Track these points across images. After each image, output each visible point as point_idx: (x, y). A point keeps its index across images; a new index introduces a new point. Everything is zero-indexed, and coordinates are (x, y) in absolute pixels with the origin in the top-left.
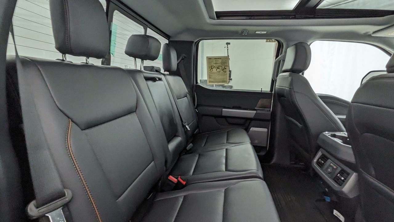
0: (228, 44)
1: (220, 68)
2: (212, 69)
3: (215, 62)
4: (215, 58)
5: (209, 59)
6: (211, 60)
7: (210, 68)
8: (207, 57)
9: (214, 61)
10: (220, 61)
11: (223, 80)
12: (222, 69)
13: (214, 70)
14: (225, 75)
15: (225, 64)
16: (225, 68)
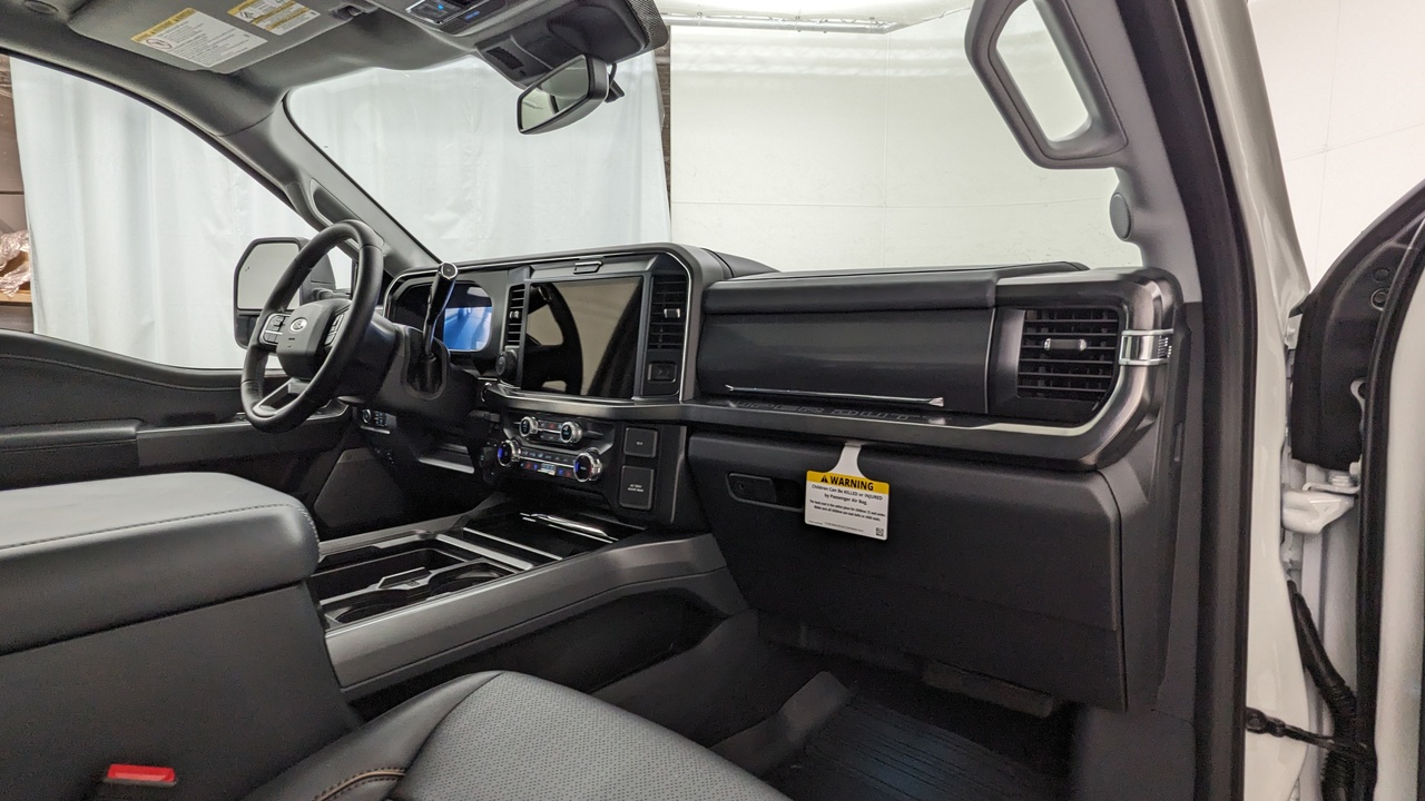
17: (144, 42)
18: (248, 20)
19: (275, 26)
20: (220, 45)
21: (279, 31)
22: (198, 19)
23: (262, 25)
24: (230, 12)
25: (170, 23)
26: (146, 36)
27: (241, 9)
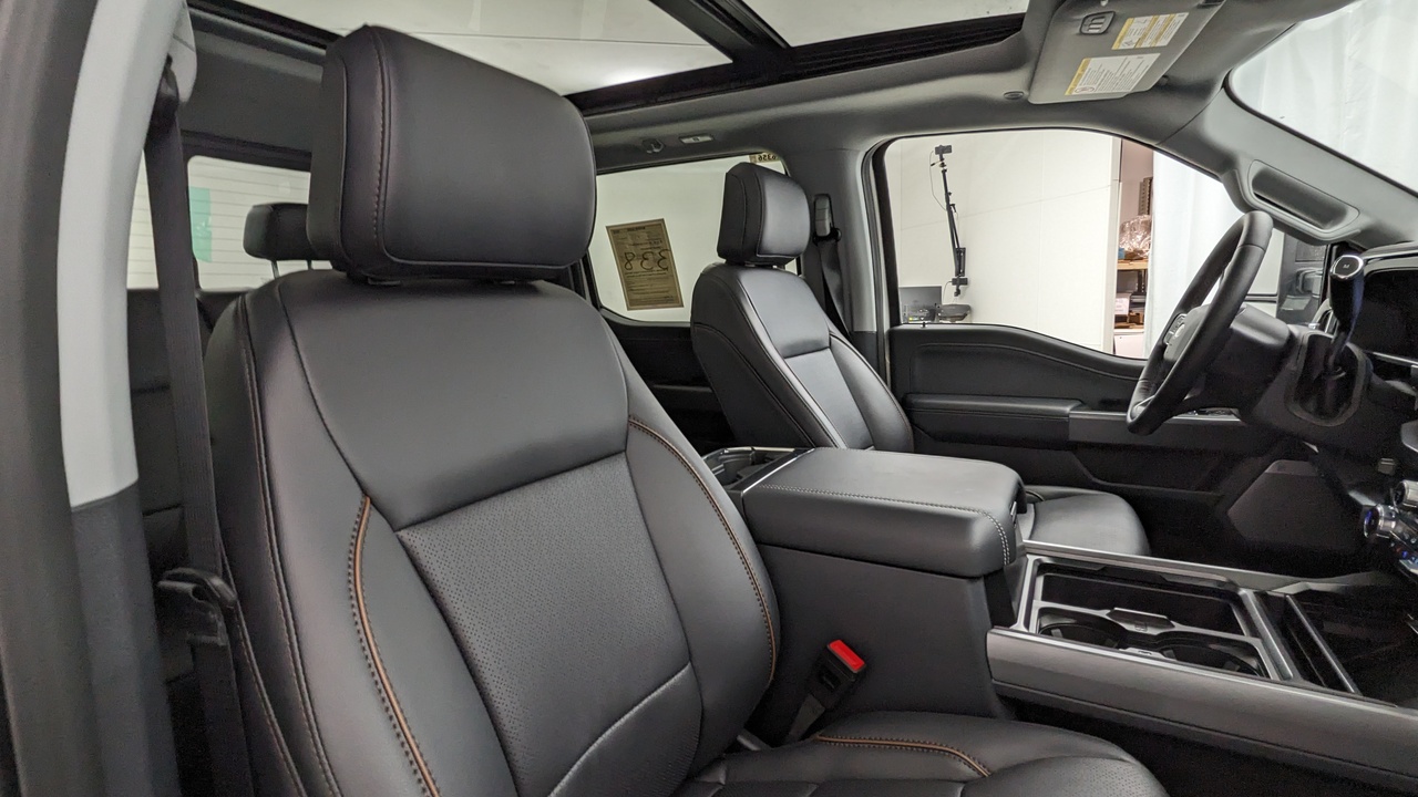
0: (942, 151)
1: (650, 256)
2: (629, 261)
3: (630, 241)
4: (629, 230)
5: (615, 233)
6: (621, 236)
7: (624, 259)
8: (607, 228)
9: (629, 237)
10: (643, 236)
11: (665, 294)
12: (655, 260)
13: (636, 264)
14: (667, 278)
15: (660, 245)
16: (664, 258)
17: (1074, 93)
18: (1132, 47)
19: (1157, 39)
20: (1126, 72)
21: (1163, 42)
22: (1095, 63)
23: (1146, 44)
24: (1114, 48)
25: (1080, 75)
26: (1072, 89)
27: (1120, 41)
